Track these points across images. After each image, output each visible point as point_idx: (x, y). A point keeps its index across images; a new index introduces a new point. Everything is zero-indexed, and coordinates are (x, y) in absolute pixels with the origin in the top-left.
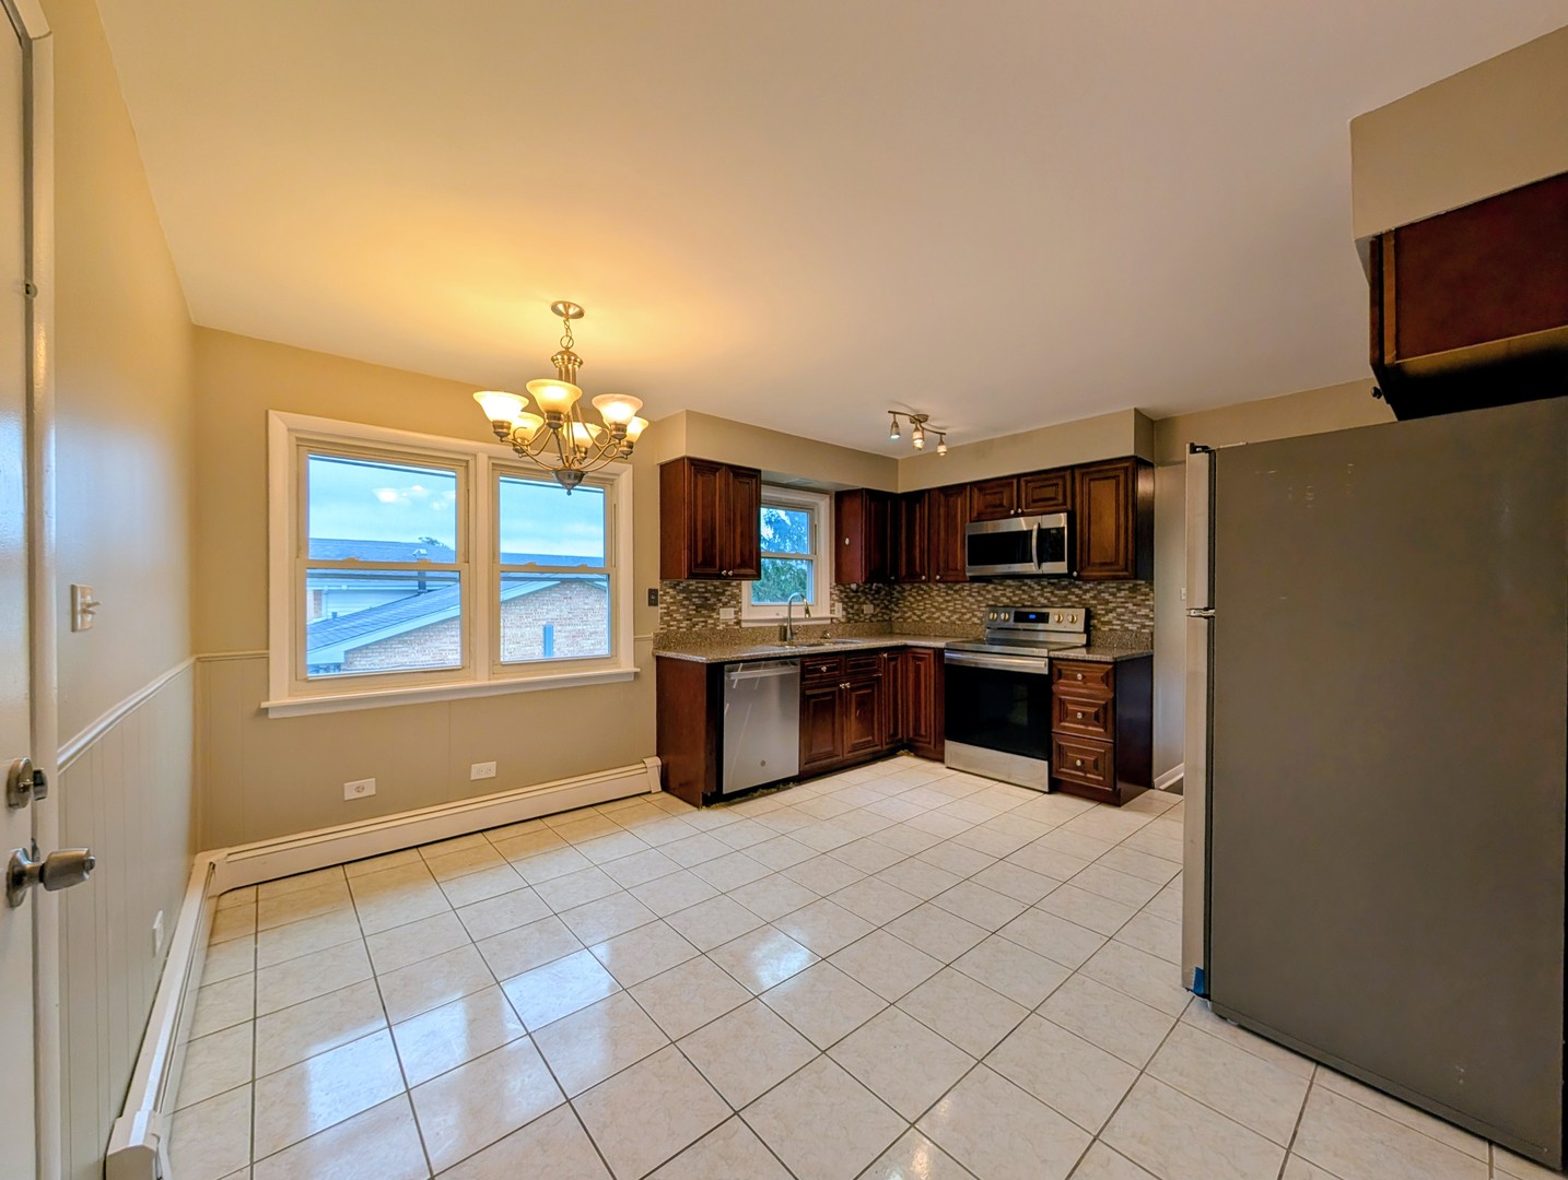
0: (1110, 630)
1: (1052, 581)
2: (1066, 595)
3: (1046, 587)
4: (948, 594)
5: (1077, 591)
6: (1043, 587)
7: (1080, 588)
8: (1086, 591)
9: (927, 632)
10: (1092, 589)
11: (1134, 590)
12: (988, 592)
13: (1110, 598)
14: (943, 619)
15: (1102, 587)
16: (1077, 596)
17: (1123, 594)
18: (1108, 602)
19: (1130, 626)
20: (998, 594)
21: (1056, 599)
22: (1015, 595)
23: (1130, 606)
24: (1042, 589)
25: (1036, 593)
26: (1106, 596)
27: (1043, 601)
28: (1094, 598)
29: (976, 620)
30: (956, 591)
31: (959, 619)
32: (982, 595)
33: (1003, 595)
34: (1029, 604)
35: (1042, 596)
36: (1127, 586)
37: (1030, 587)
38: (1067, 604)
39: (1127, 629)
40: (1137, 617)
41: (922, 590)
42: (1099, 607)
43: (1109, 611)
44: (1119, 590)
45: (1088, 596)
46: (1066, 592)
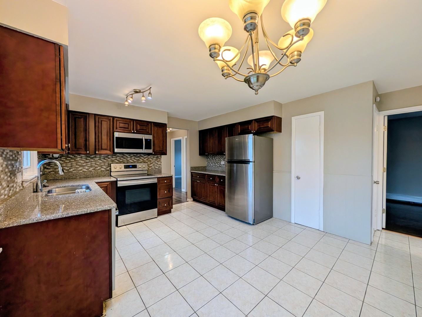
0: (152, 169)
1: (134, 155)
2: (139, 159)
3: (132, 157)
4: (87, 159)
5: (142, 158)
6: (131, 157)
7: (143, 157)
8: (145, 158)
9: (74, 177)
10: (146, 157)
11: (157, 158)
12: (109, 158)
13: (151, 160)
14: (85, 170)
15: (149, 157)
16: (142, 159)
17: (155, 159)
18: (151, 161)
19: (156, 167)
20: (114, 159)
21: (136, 160)
22: (121, 159)
23: (156, 162)
24: (131, 158)
25: (129, 159)
26: (150, 159)
27: (131, 161)
28: (147, 160)
29: (103, 169)
30: (92, 158)
31: (94, 170)
32: (106, 159)
33: (116, 159)
34: (126, 162)
35: (131, 160)
36: (156, 157)
37: (126, 156)
38: (139, 162)
39: (156, 168)
40: (158, 165)
41: (70, 157)
42: (148, 162)
43: (151, 164)
44: (154, 158)
45: (145, 159)
46: (139, 158)
